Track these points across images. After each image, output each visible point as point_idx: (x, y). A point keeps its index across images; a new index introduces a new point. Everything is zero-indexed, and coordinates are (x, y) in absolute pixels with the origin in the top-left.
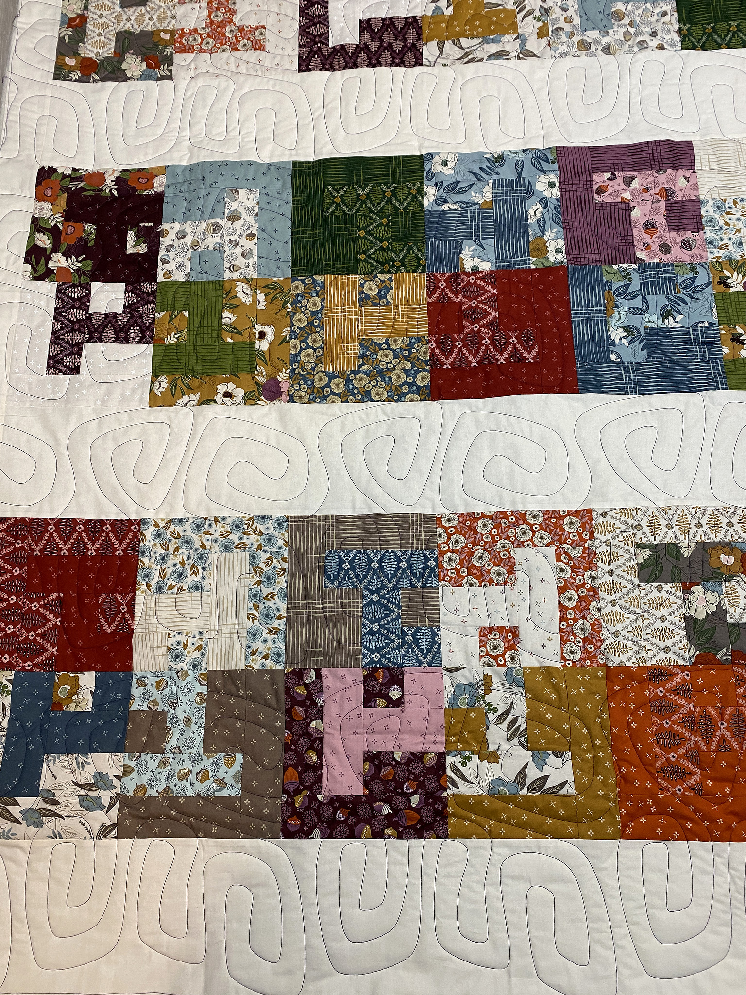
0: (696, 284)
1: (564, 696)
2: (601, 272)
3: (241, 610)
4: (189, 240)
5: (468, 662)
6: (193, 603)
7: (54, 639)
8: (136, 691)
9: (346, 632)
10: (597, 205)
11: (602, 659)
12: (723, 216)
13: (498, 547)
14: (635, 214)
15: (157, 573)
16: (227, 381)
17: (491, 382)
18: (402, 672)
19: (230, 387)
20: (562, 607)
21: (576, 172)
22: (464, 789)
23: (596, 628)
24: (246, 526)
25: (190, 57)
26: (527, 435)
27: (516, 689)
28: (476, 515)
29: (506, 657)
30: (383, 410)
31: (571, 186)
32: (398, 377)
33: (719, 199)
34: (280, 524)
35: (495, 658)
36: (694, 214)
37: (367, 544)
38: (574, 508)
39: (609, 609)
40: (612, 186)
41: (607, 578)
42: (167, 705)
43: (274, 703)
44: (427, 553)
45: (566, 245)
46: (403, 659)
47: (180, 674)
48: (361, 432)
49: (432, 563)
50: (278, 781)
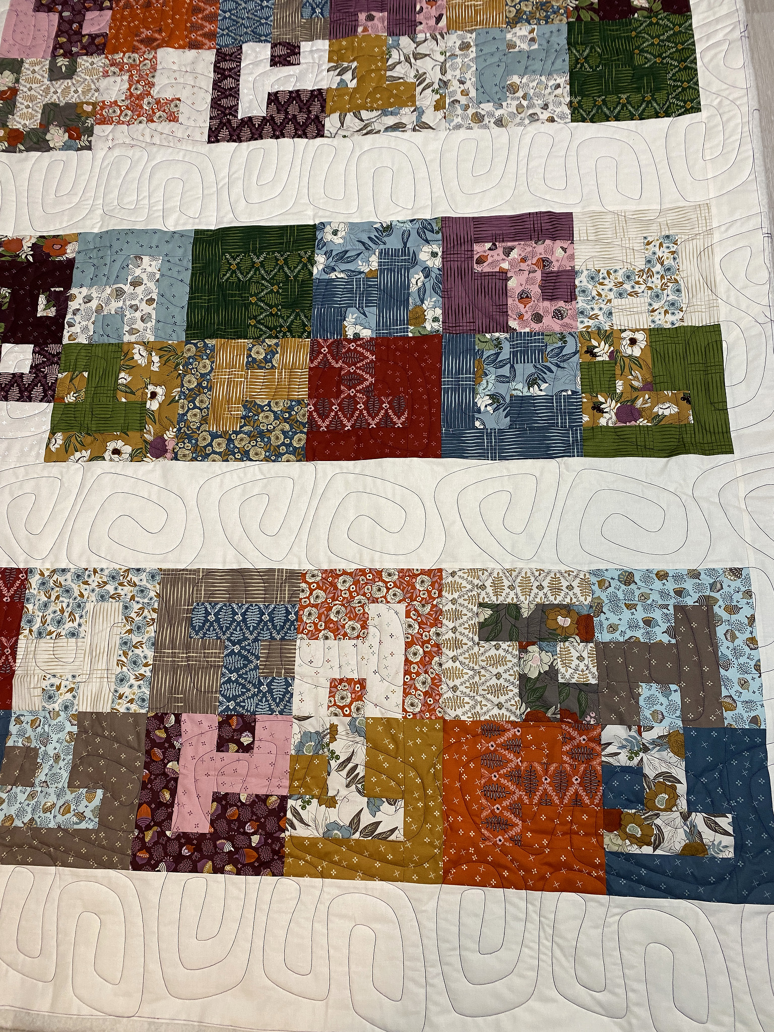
0: (564, 353)
1: (401, 747)
2: (474, 341)
3: (112, 657)
4: (94, 304)
5: (316, 710)
6: (69, 648)
8: (13, 728)
9: (206, 681)
10: (476, 275)
11: (440, 712)
12: (596, 287)
13: (355, 604)
14: (511, 284)
15: (39, 620)
16: (117, 438)
17: (362, 445)
18: (255, 719)
19: (119, 444)
20: (407, 662)
21: (459, 242)
22: (301, 831)
23: (436, 682)
24: (121, 578)
25: (108, 128)
26: (389, 497)
27: (359, 739)
28: (338, 572)
29: (352, 707)
30: (260, 469)
31: (452, 256)
32: (277, 439)
33: (593, 270)
34: (153, 577)
35: (342, 708)
36: (569, 284)
37: (233, 598)
38: (427, 568)
39: (449, 664)
40: (492, 256)
41: (450, 635)
42: (39, 742)
43: (136, 746)
44: (289, 607)
45: (444, 313)
46: (256, 707)
47: (52, 714)
48: (239, 490)
49: (292, 617)
50: (132, 817)
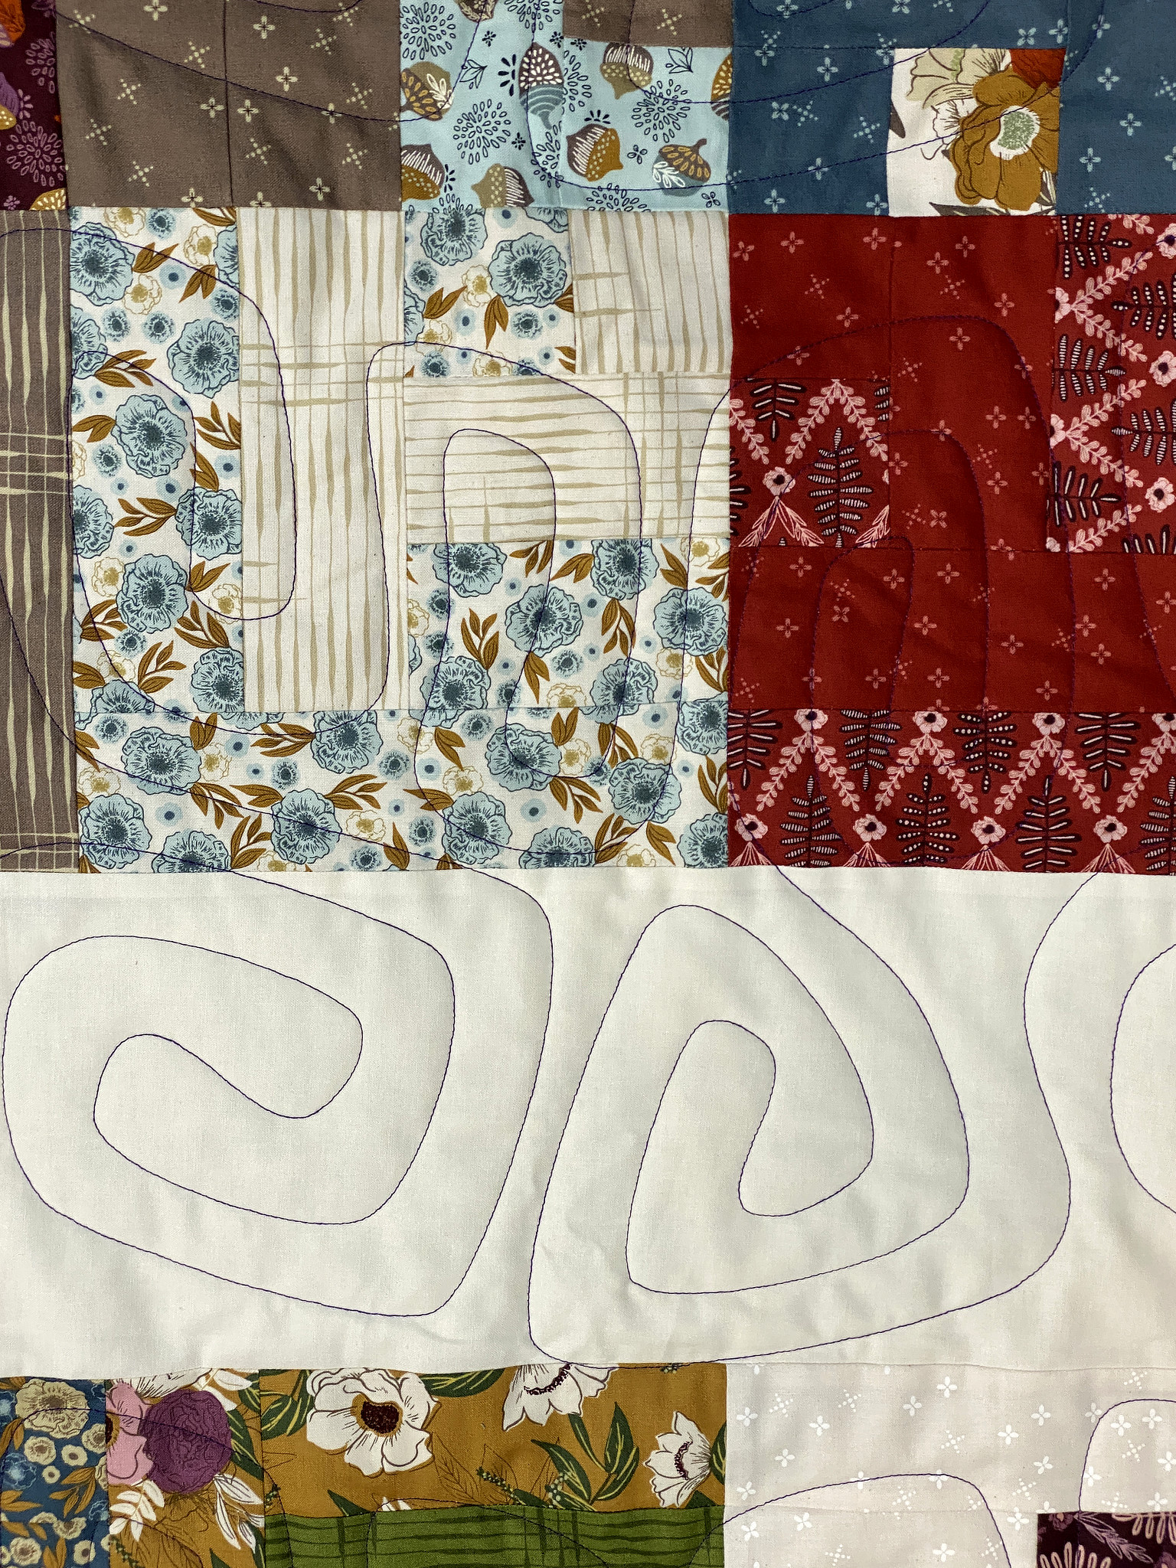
3: (269, 462)
6: (478, 498)
7: (1069, 353)
8: (708, 130)
15: (644, 626)
16: (392, 1482)
19: (371, 1454)
24: (267, 825)
34: (117, 832)
42: (564, 63)
43: (107, 65)
47: (514, 192)
